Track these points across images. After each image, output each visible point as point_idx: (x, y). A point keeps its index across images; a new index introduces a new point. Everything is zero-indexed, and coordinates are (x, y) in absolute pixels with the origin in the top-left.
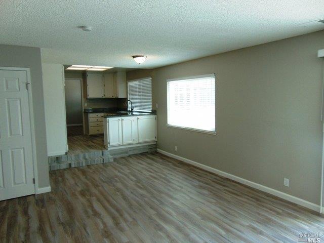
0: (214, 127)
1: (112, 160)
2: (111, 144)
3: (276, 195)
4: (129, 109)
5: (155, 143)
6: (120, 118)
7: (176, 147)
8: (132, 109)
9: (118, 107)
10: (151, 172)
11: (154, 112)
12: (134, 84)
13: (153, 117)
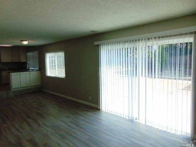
0: (65, 76)
1: (13, 96)
2: (13, 87)
3: (87, 104)
4: (28, 68)
5: (41, 86)
6: (19, 73)
7: (50, 87)
8: (29, 68)
9: (22, 67)
10: (33, 100)
11: (40, 70)
12: (29, 54)
13: (39, 72)
